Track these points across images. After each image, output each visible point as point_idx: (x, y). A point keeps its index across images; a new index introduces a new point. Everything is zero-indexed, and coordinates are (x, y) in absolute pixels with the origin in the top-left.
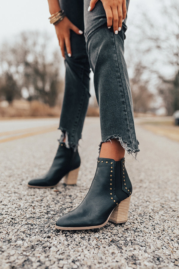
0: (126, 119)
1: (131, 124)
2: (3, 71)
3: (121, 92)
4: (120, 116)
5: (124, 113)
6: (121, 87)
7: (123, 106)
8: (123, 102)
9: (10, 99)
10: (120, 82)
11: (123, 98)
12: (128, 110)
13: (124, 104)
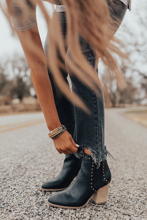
0: (96, 133)
1: (100, 137)
2: (15, 75)
3: (95, 109)
4: (92, 130)
5: (96, 127)
6: (96, 105)
7: (95, 121)
8: (96, 118)
9: (20, 98)
10: (95, 101)
11: (96, 114)
12: (99, 126)
13: (96, 120)
